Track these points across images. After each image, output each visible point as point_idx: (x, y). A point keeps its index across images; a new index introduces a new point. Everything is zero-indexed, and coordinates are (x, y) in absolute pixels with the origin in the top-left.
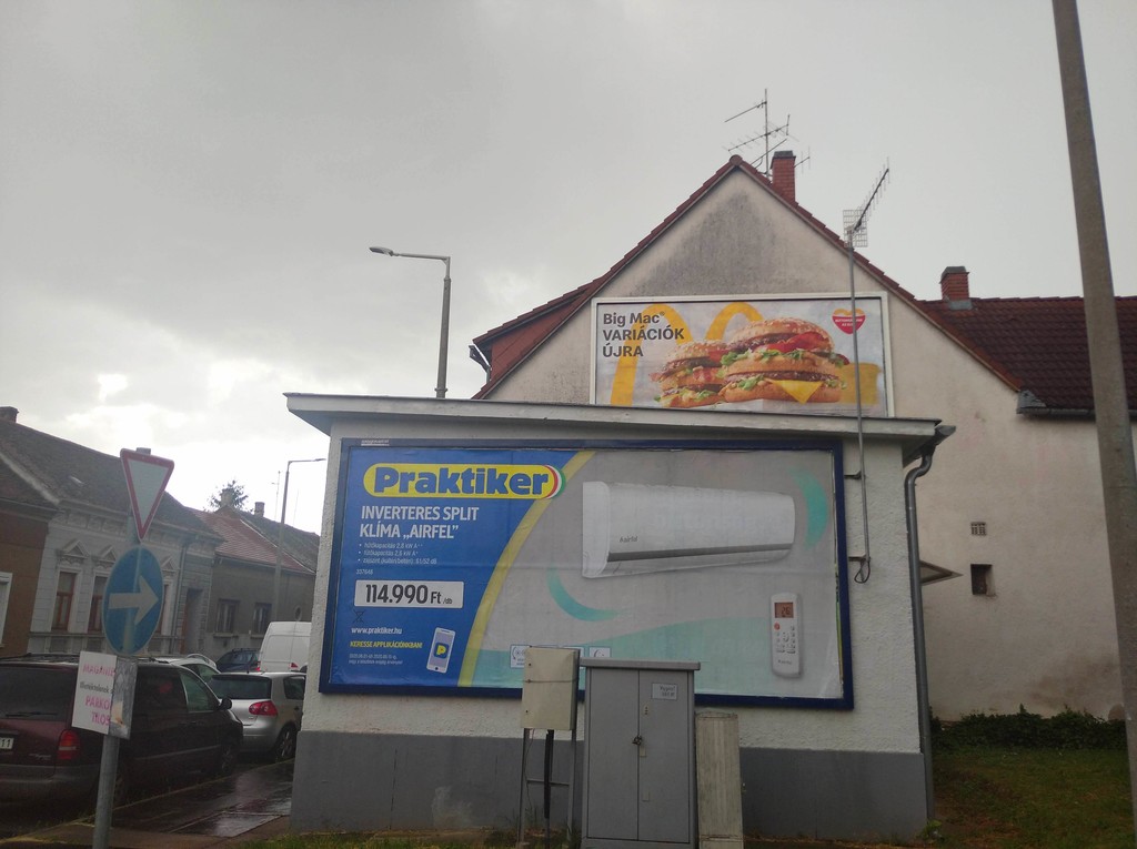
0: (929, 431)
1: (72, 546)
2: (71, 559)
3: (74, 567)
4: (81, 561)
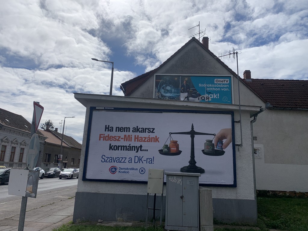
0: (259, 110)
1: (6, 138)
2: (5, 142)
3: (6, 144)
4: (8, 142)
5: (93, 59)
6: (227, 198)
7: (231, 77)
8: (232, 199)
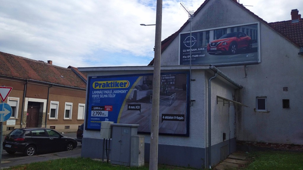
5: (141, 25)
6: (182, 146)
7: (257, 24)
8: (186, 146)
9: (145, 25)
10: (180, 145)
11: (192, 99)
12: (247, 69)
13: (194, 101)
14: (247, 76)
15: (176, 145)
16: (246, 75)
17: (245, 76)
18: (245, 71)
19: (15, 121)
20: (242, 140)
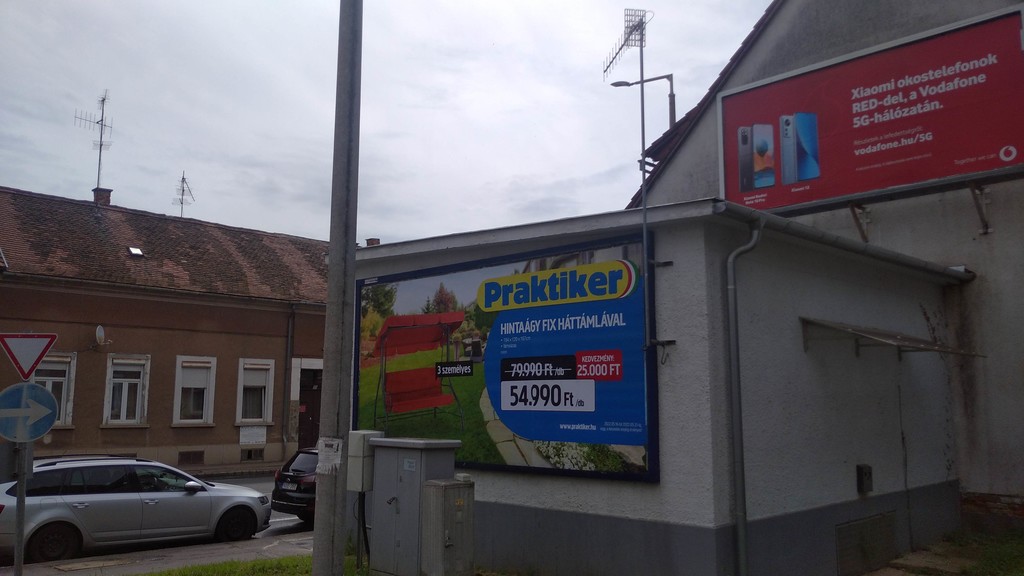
6: (637, 517)
7: (1018, 14)
8: (649, 518)
9: (627, 84)
10: (630, 516)
11: (662, 337)
12: (988, 201)
13: (672, 343)
14: (990, 230)
15: (617, 514)
16: (986, 226)
17: (981, 231)
18: (979, 208)
19: (264, 431)
20: (984, 489)
